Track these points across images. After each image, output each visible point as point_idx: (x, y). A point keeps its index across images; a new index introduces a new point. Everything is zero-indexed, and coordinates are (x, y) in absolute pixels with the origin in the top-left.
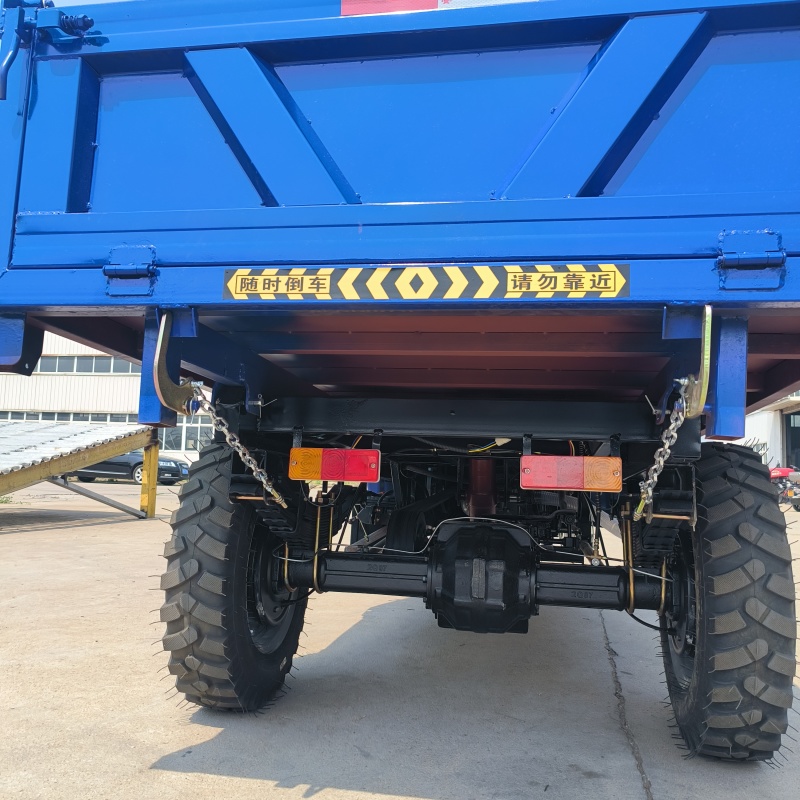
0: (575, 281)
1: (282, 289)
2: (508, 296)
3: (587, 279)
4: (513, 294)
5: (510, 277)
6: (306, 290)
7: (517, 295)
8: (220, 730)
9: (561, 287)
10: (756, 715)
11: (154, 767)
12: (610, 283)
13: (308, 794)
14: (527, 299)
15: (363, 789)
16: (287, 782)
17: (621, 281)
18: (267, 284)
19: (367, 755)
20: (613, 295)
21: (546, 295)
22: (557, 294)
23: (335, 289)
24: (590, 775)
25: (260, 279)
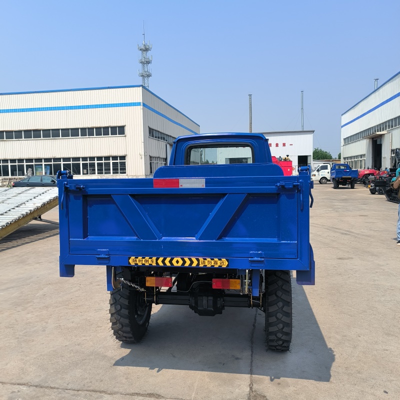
0: (216, 263)
1: (144, 262)
2: (200, 266)
3: (219, 262)
4: (201, 265)
5: (200, 261)
6: (150, 263)
7: (202, 266)
8: (130, 350)
9: (213, 264)
10: (281, 342)
11: (114, 365)
12: (224, 264)
13: (158, 371)
14: (205, 267)
15: (173, 369)
16: (152, 368)
17: (227, 263)
18: (139, 261)
19: (174, 357)
20: (225, 267)
21: (209, 266)
22: (212, 266)
23: (157, 263)
24: (237, 359)
25: (138, 260)
